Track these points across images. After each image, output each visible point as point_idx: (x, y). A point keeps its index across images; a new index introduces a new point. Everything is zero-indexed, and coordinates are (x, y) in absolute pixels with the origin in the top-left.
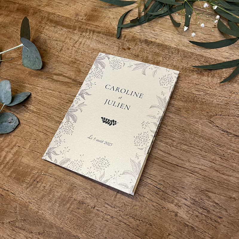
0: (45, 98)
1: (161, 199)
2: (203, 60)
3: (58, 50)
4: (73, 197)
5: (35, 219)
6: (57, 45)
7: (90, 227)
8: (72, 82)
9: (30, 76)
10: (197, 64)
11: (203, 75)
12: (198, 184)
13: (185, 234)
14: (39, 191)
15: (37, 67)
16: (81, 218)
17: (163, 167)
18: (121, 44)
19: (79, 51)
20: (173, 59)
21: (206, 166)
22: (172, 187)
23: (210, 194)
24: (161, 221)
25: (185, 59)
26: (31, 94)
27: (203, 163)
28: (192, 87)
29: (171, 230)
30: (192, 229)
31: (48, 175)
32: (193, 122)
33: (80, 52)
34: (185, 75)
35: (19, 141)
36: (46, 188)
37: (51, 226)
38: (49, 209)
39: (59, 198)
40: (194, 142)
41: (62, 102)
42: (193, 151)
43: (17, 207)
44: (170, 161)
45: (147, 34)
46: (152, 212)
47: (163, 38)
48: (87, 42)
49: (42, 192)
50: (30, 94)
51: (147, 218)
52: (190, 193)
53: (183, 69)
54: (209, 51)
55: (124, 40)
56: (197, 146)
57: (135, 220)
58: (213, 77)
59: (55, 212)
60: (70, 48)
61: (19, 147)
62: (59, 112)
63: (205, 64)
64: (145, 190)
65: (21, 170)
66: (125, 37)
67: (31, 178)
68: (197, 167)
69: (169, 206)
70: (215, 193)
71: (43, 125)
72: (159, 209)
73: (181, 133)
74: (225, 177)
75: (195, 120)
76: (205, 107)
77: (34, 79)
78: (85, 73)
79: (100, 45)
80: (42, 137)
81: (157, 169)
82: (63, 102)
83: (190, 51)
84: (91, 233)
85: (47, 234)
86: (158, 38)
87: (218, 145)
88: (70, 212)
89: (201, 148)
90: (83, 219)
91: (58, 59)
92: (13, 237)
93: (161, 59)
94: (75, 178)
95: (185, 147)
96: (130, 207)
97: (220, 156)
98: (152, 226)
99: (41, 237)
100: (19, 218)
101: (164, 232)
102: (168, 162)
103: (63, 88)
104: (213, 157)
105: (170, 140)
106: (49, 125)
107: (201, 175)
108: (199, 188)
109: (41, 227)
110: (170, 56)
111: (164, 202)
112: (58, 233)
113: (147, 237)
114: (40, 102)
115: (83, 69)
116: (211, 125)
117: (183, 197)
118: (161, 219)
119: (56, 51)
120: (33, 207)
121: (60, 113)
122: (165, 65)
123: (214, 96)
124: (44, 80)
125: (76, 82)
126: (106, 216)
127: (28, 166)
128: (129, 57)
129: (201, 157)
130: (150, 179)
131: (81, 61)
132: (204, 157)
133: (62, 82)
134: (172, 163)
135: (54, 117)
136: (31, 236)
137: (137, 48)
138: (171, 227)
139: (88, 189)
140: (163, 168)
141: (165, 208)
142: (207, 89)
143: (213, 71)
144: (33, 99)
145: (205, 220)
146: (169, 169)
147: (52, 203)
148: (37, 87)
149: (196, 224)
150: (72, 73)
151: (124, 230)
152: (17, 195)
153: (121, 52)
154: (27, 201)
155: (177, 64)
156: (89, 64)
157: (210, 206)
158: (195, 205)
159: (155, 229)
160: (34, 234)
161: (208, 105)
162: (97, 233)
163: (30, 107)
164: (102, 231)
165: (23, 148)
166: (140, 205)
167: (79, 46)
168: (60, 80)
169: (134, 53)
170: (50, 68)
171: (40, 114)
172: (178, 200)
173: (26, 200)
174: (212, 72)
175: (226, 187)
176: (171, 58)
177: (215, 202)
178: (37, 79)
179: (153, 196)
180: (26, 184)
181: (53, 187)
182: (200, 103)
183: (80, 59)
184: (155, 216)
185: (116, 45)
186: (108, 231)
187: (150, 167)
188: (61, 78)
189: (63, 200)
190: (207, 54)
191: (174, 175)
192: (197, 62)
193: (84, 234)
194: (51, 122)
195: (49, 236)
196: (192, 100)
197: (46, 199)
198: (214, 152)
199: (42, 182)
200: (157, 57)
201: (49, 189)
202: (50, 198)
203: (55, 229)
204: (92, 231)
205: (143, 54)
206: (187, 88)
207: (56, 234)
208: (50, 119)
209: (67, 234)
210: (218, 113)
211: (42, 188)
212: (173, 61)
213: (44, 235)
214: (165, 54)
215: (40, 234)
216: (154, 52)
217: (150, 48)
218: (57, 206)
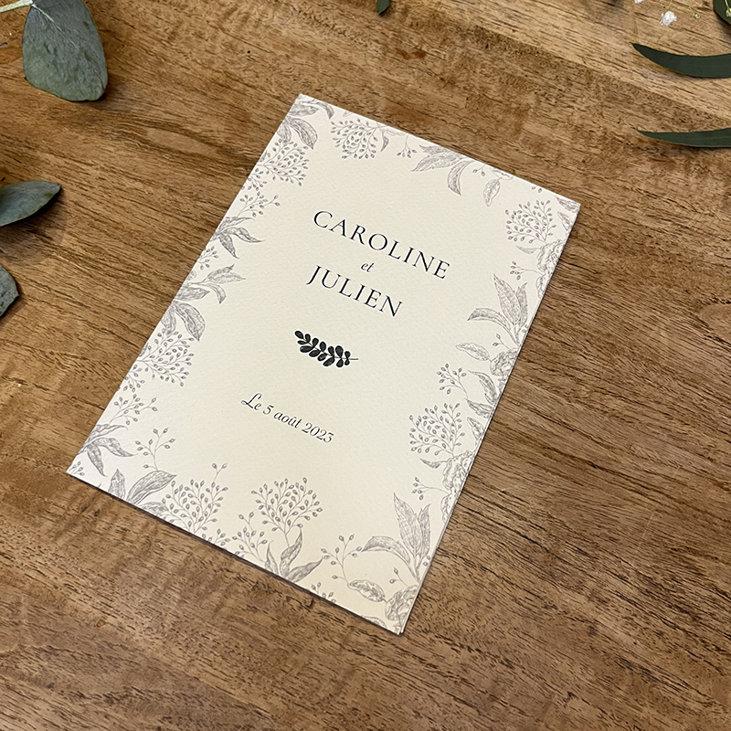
0: (118, 209)
1: (543, 579)
2: (671, 116)
3: (159, 37)
4: (232, 568)
5: (91, 647)
6: (155, 18)
7: (299, 674)
8: (217, 156)
9: (55, 122)
10: (652, 125)
11: (671, 165)
12: (661, 529)
13: (621, 692)
14: (104, 544)
15: (81, 92)
16: (266, 641)
17: (545, 469)
18: (391, 36)
19: (240, 48)
20: (572, 104)
21: (684, 467)
22: (576, 536)
23: (700, 562)
24: (541, 652)
25: (612, 105)
26: (61, 189)
27: (674, 458)
28: (636, 205)
29: (578, 682)
30: (645, 678)
32: (640, 321)
33: (242, 52)
34: (614, 162)
35: (19, 363)
36: (132, 536)
37: (155, 671)
38: (145, 609)
39: (181, 572)
40: (644, 389)
41: (182, 226)
42: (642, 419)
43: (19, 604)
44: (568, 451)
45: (482, 7)
46: (513, 621)
47: (538, 28)
48: (270, 16)
49: (117, 549)
50: (58, 188)
51: (494, 640)
52: (636, 557)
53: (605, 139)
54: (688, 84)
55: (401, 21)
56: (656, 402)
57: (455, 648)
58: (703, 173)
59: (169, 620)
60: (209, 32)
61: (21, 382)
62: (173, 263)
63: (676, 129)
64: (487, 548)
65: (33, 468)
66: (405, 11)
67: (73, 500)
68: (658, 472)
69: (568, 601)
70: (717, 558)
71: (110, 306)
72: (535, 609)
73: (604, 357)
75: (648, 314)
76: (679, 273)
77: (74, 134)
78: (263, 126)
79: (317, 32)
80: (110, 349)
81: (526, 475)
82: (185, 225)
83: (629, 81)
84: (301, 695)
85: (139, 700)
86: (521, 26)
87: (721, 400)
88: (223, 620)
89: (668, 410)
90: (269, 645)
91: (164, 70)
92: (8, 713)
93: (530, 99)
95: (615, 404)
96: (435, 606)
97: (728, 438)
98: (511, 668)
99: (117, 712)
100: (30, 642)
101: (555, 687)
102: (562, 454)
103: (183, 176)
104: (707, 441)
105: (568, 380)
106: (136, 308)
107: (671, 498)
108: (666, 541)
109: (117, 675)
110: (561, 94)
111: (551, 588)
112: (182, 697)
113: (496, 704)
114: (96, 221)
115: (256, 114)
116: (698, 333)
117: (614, 572)
118: (542, 645)
119: (154, 38)
120: (84, 604)
121: (175, 267)
122: (544, 120)
123: (707, 239)
124: (111, 143)
125: (232, 157)
126: (354, 637)
127: (57, 457)
128: (421, 82)
129: (671, 440)
130: (502, 508)
131: (247, 85)
132: (678, 439)
133: (180, 152)
134: (574, 454)
135: (153, 278)
136: (79, 710)
137: (447, 56)
138: (577, 669)
140: (544, 472)
141: (554, 607)
142: (685, 213)
143: (702, 154)
144: (71, 208)
145: (686, 646)
146: (567, 478)
147: (153, 589)
148: (84, 167)
149: (656, 661)
150: (216, 125)
151: (418, 683)
152: (20, 561)
153: (392, 62)
154: (61, 581)
155: (587, 122)
156: (278, 98)
157: (700, 599)
158: (653, 597)
159: (523, 676)
160: (89, 702)
161: (688, 265)
162: (322, 695)
163: (61, 237)
164: (340, 686)
165: (35, 388)
166: (470, 596)
167: (239, 29)
168: (172, 147)
169: (438, 71)
170: (132, 100)
171: (100, 266)
172: (598, 581)
173: (53, 577)
174: (700, 158)
176: (565, 99)
177: (717, 589)
178: (82, 137)
179: (513, 567)
180: (54, 519)
181: (155, 533)
182: (661, 259)
183: (247, 76)
184: (521, 635)
185: (376, 38)
186: (363, 686)
187: (503, 467)
188: (174, 140)
189: (196, 580)
190: (682, 97)
191: (583, 496)
192: (652, 119)
193: (275, 697)
194: (143, 297)
195: (147, 707)
196: (637, 247)
197: (132, 573)
198: (710, 422)
199: (113, 513)
200: (519, 93)
201: (144, 540)
202: (146, 570)
203: (169, 683)
204: (307, 688)
205: (469, 76)
206: (621, 206)
207: (172, 700)
208: (139, 287)
209: (215, 699)
210: (722, 295)
211: (114, 536)
212: (570, 110)
213: (129, 706)
214: (546, 83)
215: (113, 703)
216: (509, 74)
217: (493, 60)
218: (172, 602)
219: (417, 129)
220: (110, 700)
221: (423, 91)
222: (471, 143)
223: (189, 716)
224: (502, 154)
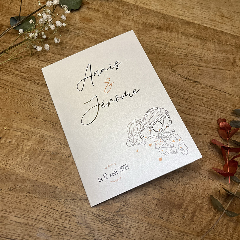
2: (161, 17)
3: (8, 2)
4: (45, 149)
5: (3, 176)
7: (68, 176)
11: (162, 30)
14: (4, 146)
19: (33, 4)
28: (154, 41)
31: (12, 129)
33: (34, 5)
34: (146, 30)
36: (13, 143)
37: (24, 180)
38: (19, 163)
39: (29, 151)
49: (8, 147)
53: (143, 24)
54: (165, 8)
58: (171, 31)
59: (26, 166)
74: (191, 117)
75: (160, 69)
76: (167, 58)
83: (148, 8)
84: (69, 181)
85: (19, 189)
87: (182, 90)
88: (43, 163)
90: (58, 169)
91: (10, 11)
93: (121, 14)
94: (44, 130)
97: (184, 100)
99: (13, 193)
104: (179, 101)
106: (8, 79)
109: (12, 183)
110: (130, 12)
112: (33, 186)
116: (174, 73)
119: (6, 2)
121: (19, 66)
122: (125, 19)
123: (174, 49)
135: (12, 70)
137: (96, 4)
139: (61, 139)
142: (167, 42)
147: (21, 157)
155: (138, 19)
160: (3, 191)
161: (169, 56)
162: (75, 181)
169: (94, 8)
174: (170, 28)
175: (192, 125)
176: (131, 14)
181: (20, 141)
182: (162, 55)
189: (34, 153)
190: (164, 12)
193: (61, 183)
194: (9, 76)
195: (22, 190)
196: (155, 52)
197: (14, 154)
198: (179, 96)
199: (6, 137)
200: (118, 13)
201: (16, 144)
202: (18, 152)
203: (29, 182)
204: (71, 179)
205: (103, 9)
206: (149, 41)
207: (30, 187)
208: (8, 73)
209: (43, 185)
210: (179, 63)
211: (7, 144)
212: (133, 17)
213: (16, 191)
214: (125, 10)
215: (11, 190)
216: (114, 8)
217: (109, 4)
218: (27, 160)
219: (89, 24)
220: (10, 190)
221: (89, 13)
222: (105, 27)
223: (36, 191)
224: (114, 29)
